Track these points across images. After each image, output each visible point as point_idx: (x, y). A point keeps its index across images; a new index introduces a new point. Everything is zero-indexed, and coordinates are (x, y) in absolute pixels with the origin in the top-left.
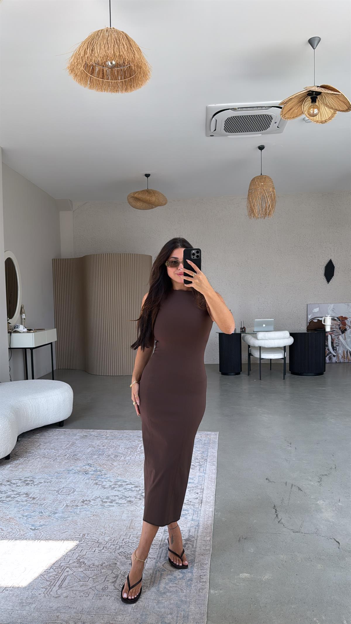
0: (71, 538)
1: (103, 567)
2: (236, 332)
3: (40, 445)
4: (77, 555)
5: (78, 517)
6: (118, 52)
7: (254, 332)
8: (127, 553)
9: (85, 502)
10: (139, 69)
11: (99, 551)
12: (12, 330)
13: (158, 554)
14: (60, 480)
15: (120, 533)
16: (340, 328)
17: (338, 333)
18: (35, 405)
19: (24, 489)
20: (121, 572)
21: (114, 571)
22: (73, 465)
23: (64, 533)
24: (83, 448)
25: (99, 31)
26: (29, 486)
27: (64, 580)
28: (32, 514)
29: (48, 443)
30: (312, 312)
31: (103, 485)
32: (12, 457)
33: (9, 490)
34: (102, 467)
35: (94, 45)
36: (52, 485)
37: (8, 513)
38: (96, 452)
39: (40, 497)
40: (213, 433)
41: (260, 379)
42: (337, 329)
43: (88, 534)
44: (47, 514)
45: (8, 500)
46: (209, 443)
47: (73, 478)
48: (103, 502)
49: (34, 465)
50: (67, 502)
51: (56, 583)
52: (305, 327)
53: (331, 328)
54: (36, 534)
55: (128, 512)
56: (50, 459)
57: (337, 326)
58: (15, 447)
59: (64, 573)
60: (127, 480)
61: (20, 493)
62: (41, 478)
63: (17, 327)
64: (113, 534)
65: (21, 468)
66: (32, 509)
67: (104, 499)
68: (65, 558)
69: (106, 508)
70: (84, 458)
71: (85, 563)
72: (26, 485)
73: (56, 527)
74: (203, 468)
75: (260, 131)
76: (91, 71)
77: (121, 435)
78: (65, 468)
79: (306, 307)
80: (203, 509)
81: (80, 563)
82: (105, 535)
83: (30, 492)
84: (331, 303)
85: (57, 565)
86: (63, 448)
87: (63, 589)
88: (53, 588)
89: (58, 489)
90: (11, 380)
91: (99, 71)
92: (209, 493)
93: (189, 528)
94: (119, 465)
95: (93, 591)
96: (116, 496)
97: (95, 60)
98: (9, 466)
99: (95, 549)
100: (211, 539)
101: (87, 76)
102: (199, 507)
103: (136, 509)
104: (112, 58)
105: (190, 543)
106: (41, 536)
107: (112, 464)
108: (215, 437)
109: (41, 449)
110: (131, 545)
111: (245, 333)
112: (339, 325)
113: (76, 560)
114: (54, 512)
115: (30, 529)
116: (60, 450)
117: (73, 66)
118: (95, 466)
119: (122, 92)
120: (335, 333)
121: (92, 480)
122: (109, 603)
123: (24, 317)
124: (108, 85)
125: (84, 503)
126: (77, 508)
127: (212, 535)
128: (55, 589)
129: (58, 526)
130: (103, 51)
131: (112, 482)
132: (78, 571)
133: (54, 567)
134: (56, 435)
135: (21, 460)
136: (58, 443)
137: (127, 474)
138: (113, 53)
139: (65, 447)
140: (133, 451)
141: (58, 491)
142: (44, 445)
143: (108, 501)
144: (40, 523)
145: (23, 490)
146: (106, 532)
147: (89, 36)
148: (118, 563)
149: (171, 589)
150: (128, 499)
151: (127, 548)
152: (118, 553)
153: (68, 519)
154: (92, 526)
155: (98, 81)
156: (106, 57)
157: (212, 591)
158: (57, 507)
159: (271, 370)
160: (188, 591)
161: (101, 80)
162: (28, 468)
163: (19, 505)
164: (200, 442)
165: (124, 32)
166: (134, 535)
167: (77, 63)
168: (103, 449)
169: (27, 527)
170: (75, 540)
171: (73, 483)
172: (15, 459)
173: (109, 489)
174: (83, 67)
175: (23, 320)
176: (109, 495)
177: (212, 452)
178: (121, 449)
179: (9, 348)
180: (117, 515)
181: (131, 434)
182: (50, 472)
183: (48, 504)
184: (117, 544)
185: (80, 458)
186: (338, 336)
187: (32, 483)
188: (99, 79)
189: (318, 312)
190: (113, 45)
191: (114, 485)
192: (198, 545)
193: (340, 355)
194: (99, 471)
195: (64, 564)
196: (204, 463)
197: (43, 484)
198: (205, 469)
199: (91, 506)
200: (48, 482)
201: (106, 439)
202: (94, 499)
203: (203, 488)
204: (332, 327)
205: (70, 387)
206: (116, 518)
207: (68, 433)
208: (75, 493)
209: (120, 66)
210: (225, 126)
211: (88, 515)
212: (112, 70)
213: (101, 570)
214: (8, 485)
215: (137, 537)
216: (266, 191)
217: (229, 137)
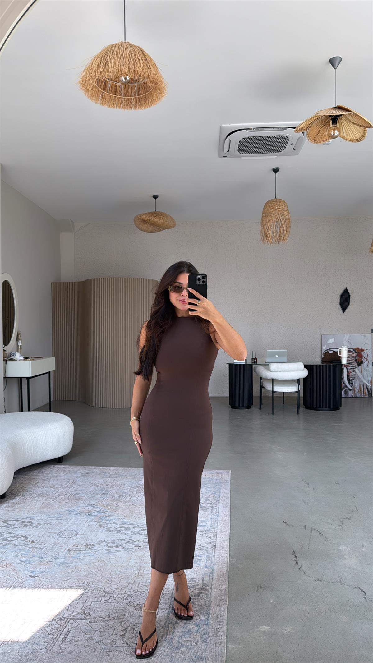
0: (74, 587)
1: (111, 619)
2: (247, 363)
3: (38, 482)
4: (82, 605)
5: (81, 563)
6: (134, 67)
7: (266, 363)
8: (136, 603)
9: (89, 547)
10: (154, 85)
11: (106, 600)
12: (8, 358)
13: (170, 604)
14: (61, 522)
15: (127, 581)
16: (356, 361)
17: (354, 366)
18: (33, 439)
19: (22, 531)
20: (130, 624)
21: (122, 623)
22: (74, 506)
23: (66, 580)
24: (85, 487)
25: (113, 45)
26: (27, 527)
27: (67, 633)
28: (31, 559)
29: (47, 480)
30: (327, 342)
31: (107, 527)
32: (8, 496)
33: (5, 532)
34: (106, 508)
35: (108, 59)
36: (52, 527)
37: (4, 558)
38: (99, 491)
39: (40, 540)
40: (225, 472)
41: (273, 414)
42: (353, 361)
43: (93, 582)
44: (47, 559)
45: (5, 544)
46: (221, 482)
47: (75, 520)
48: (108, 546)
49: (32, 505)
50: (69, 546)
51: (59, 637)
52: (319, 359)
53: (347, 361)
54: (36, 581)
55: (136, 557)
56: (49, 498)
57: (353, 358)
58: (11, 485)
59: (67, 626)
60: (134, 523)
61: (18, 535)
62: (39, 519)
63: (12, 355)
64: (121, 582)
65: (18, 508)
66: (31, 553)
67: (109, 543)
68: (68, 609)
69: (112, 553)
70: (86, 497)
71: (90, 614)
72: (23, 527)
73: (58, 574)
74: (216, 510)
75: (276, 153)
76: (103, 85)
77: (126, 472)
78: (66, 508)
79: (321, 338)
80: (217, 554)
81: (85, 614)
82: (111, 582)
83: (28, 534)
84: (346, 334)
85: (60, 617)
86: (63, 486)
87: (67, 643)
88: (55, 643)
89: (58, 531)
90: (5, 411)
91: (112, 87)
92: (223, 538)
93: (202, 575)
94: (125, 506)
95: (100, 646)
96: (123, 539)
97: (108, 75)
98: (5, 505)
99: (100, 599)
100: (227, 587)
101: (99, 91)
102: (212, 552)
103: (145, 554)
104: (127, 74)
105: (205, 592)
106: (42, 584)
107: (117, 505)
108: (227, 476)
109: (39, 487)
110: (140, 594)
111: (257, 364)
112: (355, 357)
113: (81, 611)
114: (55, 557)
115: (29, 576)
116: (59, 489)
117: (85, 81)
118: (98, 507)
119: (136, 109)
120: (351, 366)
121: (96, 522)
122: (118, 659)
123: (21, 344)
124: (121, 101)
125: (87, 548)
126: (80, 553)
127: (228, 584)
128: (58, 643)
129: (59, 573)
130: (118, 66)
131: (117, 524)
132: (82, 623)
133: (57, 619)
134: (55, 472)
135: (18, 499)
136: (57, 481)
137: (133, 516)
138: (127, 68)
139: (66, 486)
140: (139, 491)
141: (59, 534)
142: (42, 482)
143: (114, 546)
144: (40, 569)
145: (20, 533)
146: (112, 579)
147: (102, 50)
148: (127, 615)
149: (186, 644)
150: (136, 543)
151: (136, 598)
152: (127, 603)
153: (70, 565)
154: (97, 572)
155: (111, 96)
156: (121, 72)
157: (230, 646)
158: (59, 551)
159: (283, 404)
160: (204, 646)
161: (114, 96)
162: (26, 508)
163: (16, 549)
164: (211, 482)
165: (140, 46)
166: (144, 583)
167: (89, 78)
168: (106, 488)
169: (26, 574)
170: (79, 588)
171: (75, 526)
172: (11, 498)
173: (114, 532)
174: (95, 82)
175: (19, 347)
176: (114, 538)
177: (225, 493)
178: (126, 488)
179: (4, 378)
180: (125, 560)
181: (136, 472)
182: (49, 512)
183: (48, 548)
184: (125, 593)
185: (82, 498)
186: (354, 368)
187: (30, 525)
188: (112, 95)
189: (333, 343)
190: (128, 60)
191: (120, 528)
192: (213, 595)
193: (356, 389)
194: (103, 512)
195: (67, 615)
196: (217, 504)
197: (43, 526)
198: (217, 511)
199: (96, 550)
200: (47, 524)
201: (109, 477)
202: (98, 543)
203: (216, 532)
204: (348, 359)
205: (71, 420)
206: (123, 564)
207: (68, 470)
208: (77, 536)
209: (134, 81)
210: (239, 147)
211: (92, 560)
212: (125, 86)
213: (109, 622)
214: (4, 526)
215: (147, 585)
216: (280, 215)
217: (242, 158)
